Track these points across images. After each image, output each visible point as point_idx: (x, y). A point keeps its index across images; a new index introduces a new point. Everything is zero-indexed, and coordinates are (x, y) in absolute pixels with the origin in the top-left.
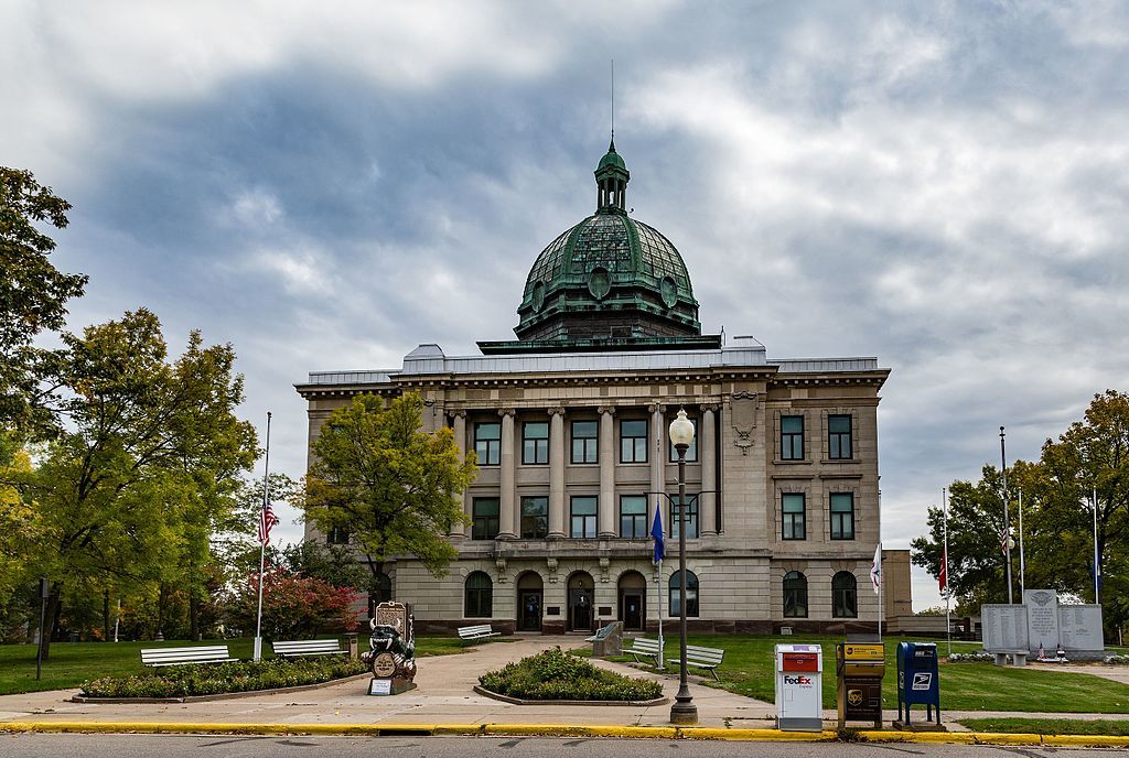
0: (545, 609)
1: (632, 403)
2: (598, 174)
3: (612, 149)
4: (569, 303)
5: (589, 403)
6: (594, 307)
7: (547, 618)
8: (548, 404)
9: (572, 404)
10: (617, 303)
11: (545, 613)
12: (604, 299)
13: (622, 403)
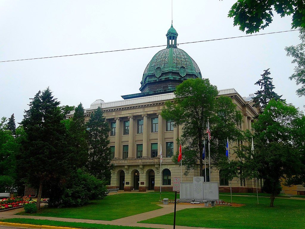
0: (125, 183)
1: (152, 112)
2: (167, 35)
3: (172, 27)
4: (150, 80)
5: (139, 114)
6: (156, 80)
7: (125, 185)
8: (128, 115)
9: (135, 114)
10: (163, 78)
11: (125, 184)
12: (160, 77)
13: (149, 113)
